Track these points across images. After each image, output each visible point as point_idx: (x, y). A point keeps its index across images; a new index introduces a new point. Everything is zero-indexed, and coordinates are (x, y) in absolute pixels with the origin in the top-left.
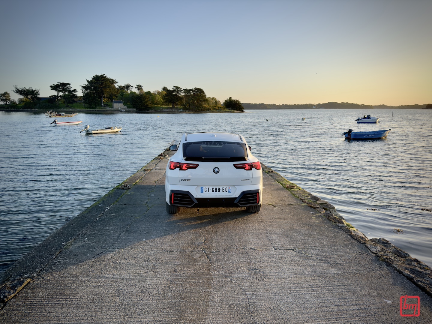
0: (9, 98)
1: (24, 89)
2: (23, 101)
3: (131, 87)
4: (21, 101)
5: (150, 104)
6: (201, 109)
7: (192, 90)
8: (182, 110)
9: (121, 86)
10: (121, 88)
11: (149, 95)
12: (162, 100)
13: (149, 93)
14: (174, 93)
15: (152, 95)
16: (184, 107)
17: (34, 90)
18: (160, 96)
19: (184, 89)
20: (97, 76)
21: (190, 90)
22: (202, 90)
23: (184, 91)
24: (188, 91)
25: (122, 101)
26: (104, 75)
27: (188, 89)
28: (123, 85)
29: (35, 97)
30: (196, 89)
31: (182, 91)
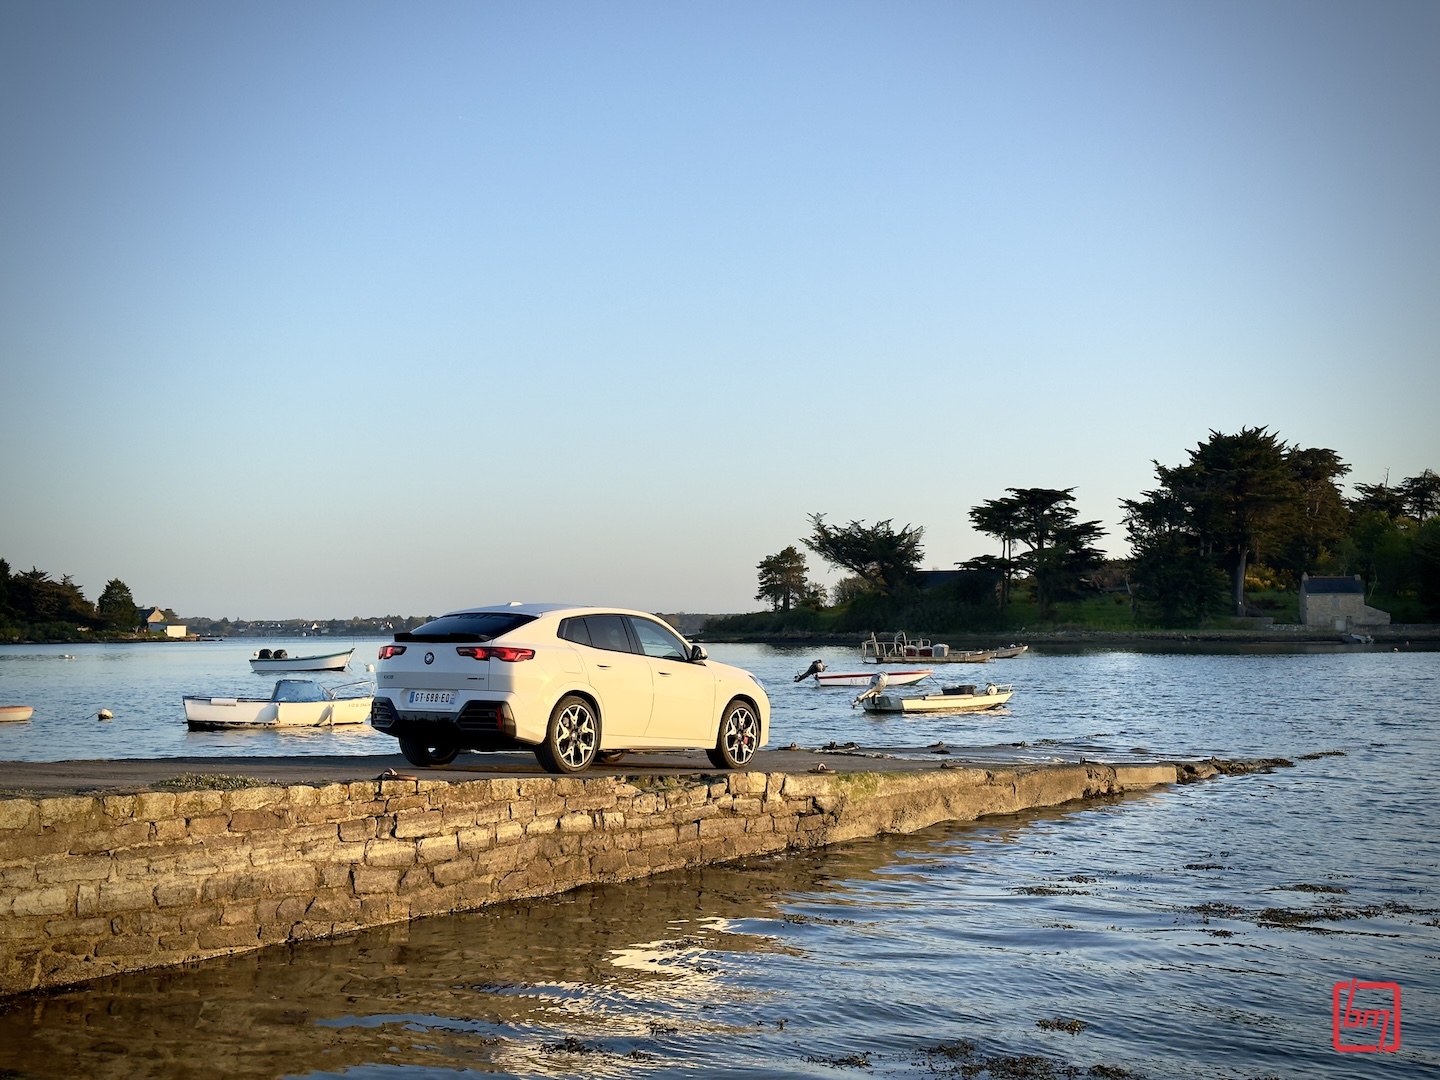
9: (1378, 489)
17: (897, 534)
25: (1359, 577)
28: (1391, 483)
29: (899, 568)
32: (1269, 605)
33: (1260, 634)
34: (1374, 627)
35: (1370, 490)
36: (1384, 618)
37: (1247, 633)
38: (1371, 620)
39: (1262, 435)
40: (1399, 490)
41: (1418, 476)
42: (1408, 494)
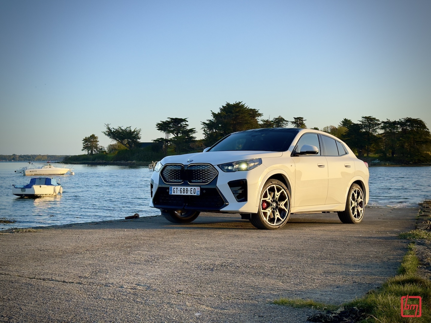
0: (97, 145)
1: (120, 129)
2: (115, 149)
3: (285, 122)
4: (112, 150)
6: (419, 159)
7: (400, 123)
9: (267, 121)
10: (267, 124)
14: (364, 130)
17: (132, 131)
19: (383, 122)
20: (228, 105)
21: (395, 123)
22: (420, 121)
23: (382, 125)
26: (240, 103)
27: (392, 120)
28: (271, 119)
29: (133, 141)
30: (409, 120)
31: (379, 124)
42: (274, 122)
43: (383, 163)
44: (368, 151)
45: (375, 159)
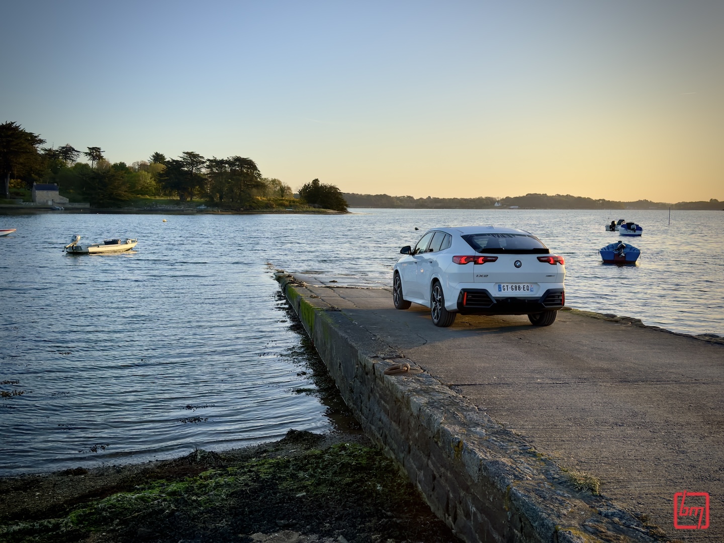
3: (76, 153)
5: (126, 191)
6: (250, 206)
7: (227, 162)
8: (203, 207)
9: (50, 150)
10: (51, 154)
11: (123, 172)
12: (154, 183)
13: (122, 165)
14: (186, 169)
15: (131, 173)
16: (207, 199)
18: (150, 175)
19: (208, 160)
21: (222, 162)
22: (251, 161)
23: (208, 163)
24: (220, 163)
25: (56, 184)
27: (219, 158)
28: (55, 148)
30: (238, 159)
31: (203, 163)
32: (17, 194)
33: (19, 206)
34: (63, 204)
35: (46, 150)
36: (66, 200)
37: (13, 206)
38: (62, 201)
39: (14, 125)
40: (57, 151)
41: (64, 146)
42: (60, 152)
43: (210, 209)
44: (192, 195)
45: (200, 204)
